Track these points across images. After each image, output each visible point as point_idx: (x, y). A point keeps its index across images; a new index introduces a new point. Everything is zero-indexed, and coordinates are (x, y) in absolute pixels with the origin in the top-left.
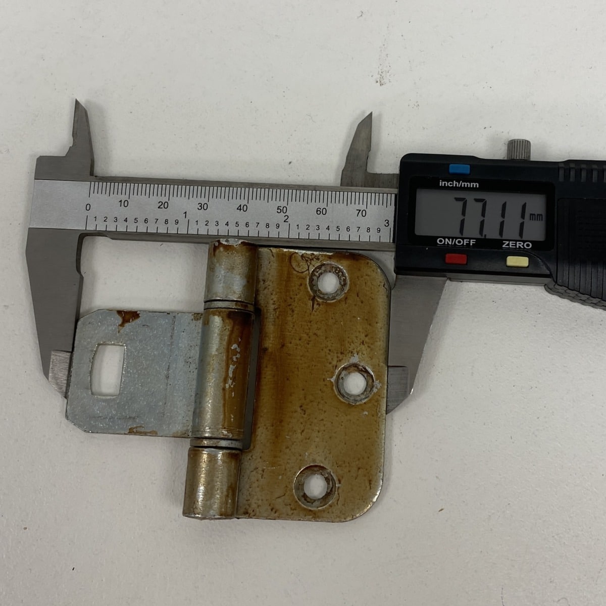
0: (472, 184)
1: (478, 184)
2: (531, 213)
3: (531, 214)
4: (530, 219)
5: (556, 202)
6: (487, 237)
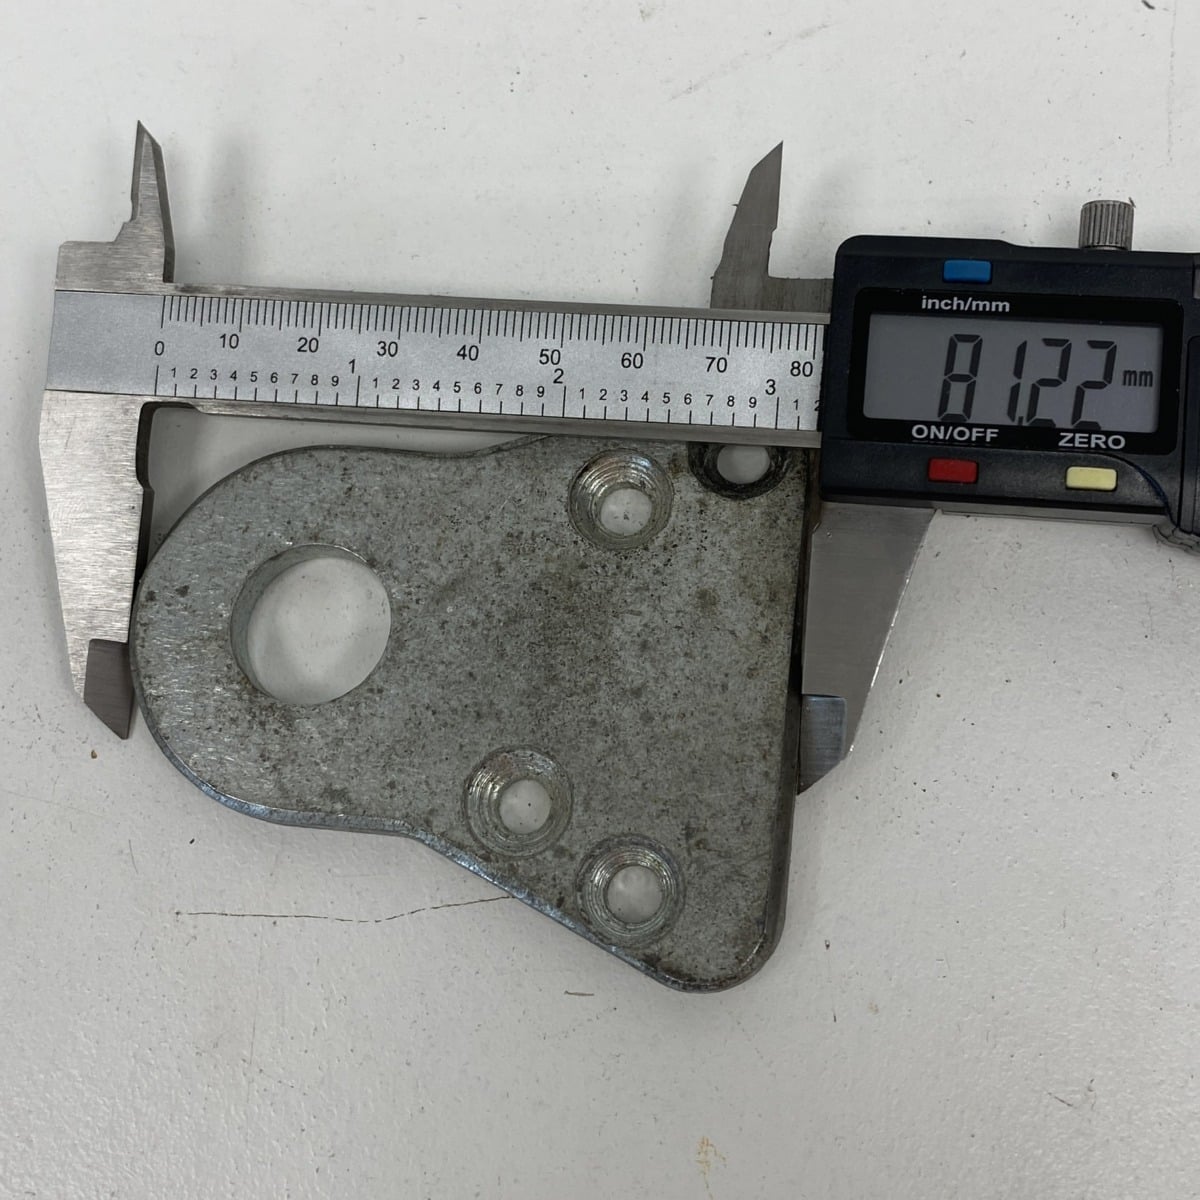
0: (994, 304)
1: (1007, 305)
2: (1127, 369)
3: (1126, 372)
4: (1124, 383)
5: (1185, 346)
6: (1025, 424)
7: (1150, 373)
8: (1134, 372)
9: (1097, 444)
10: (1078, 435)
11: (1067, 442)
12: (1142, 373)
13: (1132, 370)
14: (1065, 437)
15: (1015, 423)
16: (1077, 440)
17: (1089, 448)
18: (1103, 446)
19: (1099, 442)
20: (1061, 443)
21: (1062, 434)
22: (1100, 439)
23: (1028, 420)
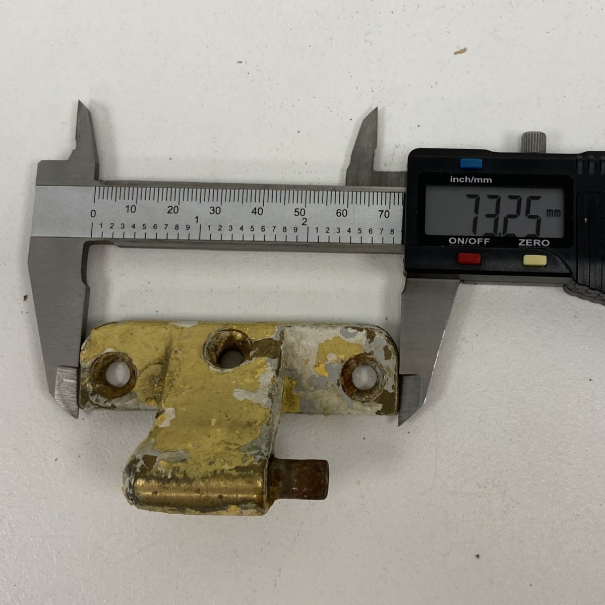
0: (484, 179)
1: (491, 180)
3: (548, 210)
4: (548, 216)
5: (575, 197)
6: (502, 236)
7: (560, 210)
8: (552, 210)
9: (536, 244)
10: (527, 240)
11: (522, 244)
12: (555, 211)
13: (551, 209)
14: (521, 241)
15: (498, 236)
16: (527, 243)
17: (533, 246)
18: (539, 245)
19: (538, 243)
20: (520, 244)
21: (520, 240)
22: (538, 242)
23: (503, 234)
